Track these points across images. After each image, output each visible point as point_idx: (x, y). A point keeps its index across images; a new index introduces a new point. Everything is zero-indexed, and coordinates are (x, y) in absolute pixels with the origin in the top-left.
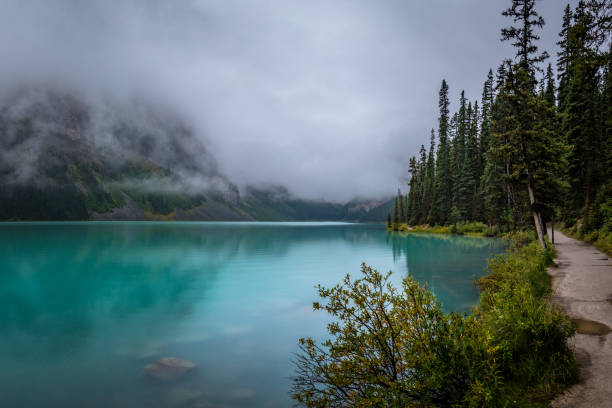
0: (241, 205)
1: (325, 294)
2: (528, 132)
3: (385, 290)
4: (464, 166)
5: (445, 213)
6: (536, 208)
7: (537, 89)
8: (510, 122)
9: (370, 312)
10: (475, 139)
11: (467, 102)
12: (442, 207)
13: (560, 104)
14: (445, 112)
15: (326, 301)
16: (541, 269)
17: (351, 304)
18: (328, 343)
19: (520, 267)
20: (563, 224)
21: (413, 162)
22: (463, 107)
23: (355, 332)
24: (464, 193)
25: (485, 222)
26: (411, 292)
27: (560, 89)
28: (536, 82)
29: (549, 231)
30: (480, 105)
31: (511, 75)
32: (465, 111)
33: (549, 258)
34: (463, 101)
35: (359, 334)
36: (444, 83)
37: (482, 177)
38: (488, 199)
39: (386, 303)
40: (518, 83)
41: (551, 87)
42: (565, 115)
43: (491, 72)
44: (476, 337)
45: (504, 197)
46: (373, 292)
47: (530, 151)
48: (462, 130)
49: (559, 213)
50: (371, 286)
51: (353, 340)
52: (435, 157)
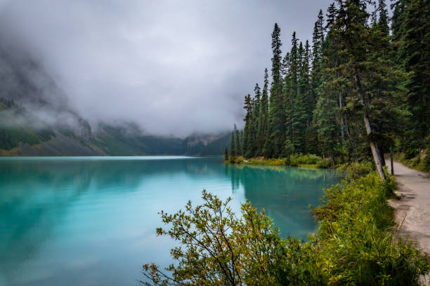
0: (93, 140)
1: (168, 220)
2: (361, 63)
3: (225, 215)
4: (297, 101)
5: (280, 146)
6: (373, 138)
7: (369, 22)
8: (343, 56)
9: (211, 236)
10: (307, 76)
11: (298, 42)
12: (276, 141)
13: (394, 33)
14: (277, 52)
15: (169, 227)
16: (382, 200)
17: (193, 228)
18: (171, 268)
19: (359, 198)
20: (403, 155)
21: (248, 99)
22: (295, 47)
23: (197, 256)
24: (297, 126)
25: (318, 154)
26: (249, 217)
27: (395, 18)
28: (368, 15)
29: (388, 163)
30: (311, 44)
31: (342, 12)
32: (297, 51)
33: (390, 189)
34: (295, 41)
35: (200, 258)
36: (276, 26)
37: (315, 111)
38: (321, 132)
39: (225, 227)
40: (349, 19)
41: (383, 18)
42: (401, 42)
43: (321, 13)
44: (314, 262)
45: (337, 129)
46: (213, 216)
47: (364, 82)
48: (294, 69)
49: (398, 143)
50: (211, 211)
51: (195, 263)
52: (269, 94)
